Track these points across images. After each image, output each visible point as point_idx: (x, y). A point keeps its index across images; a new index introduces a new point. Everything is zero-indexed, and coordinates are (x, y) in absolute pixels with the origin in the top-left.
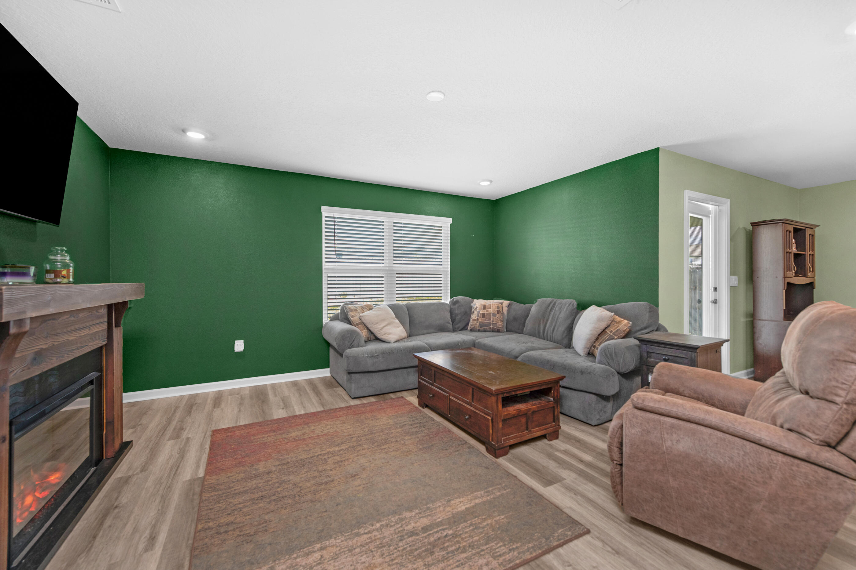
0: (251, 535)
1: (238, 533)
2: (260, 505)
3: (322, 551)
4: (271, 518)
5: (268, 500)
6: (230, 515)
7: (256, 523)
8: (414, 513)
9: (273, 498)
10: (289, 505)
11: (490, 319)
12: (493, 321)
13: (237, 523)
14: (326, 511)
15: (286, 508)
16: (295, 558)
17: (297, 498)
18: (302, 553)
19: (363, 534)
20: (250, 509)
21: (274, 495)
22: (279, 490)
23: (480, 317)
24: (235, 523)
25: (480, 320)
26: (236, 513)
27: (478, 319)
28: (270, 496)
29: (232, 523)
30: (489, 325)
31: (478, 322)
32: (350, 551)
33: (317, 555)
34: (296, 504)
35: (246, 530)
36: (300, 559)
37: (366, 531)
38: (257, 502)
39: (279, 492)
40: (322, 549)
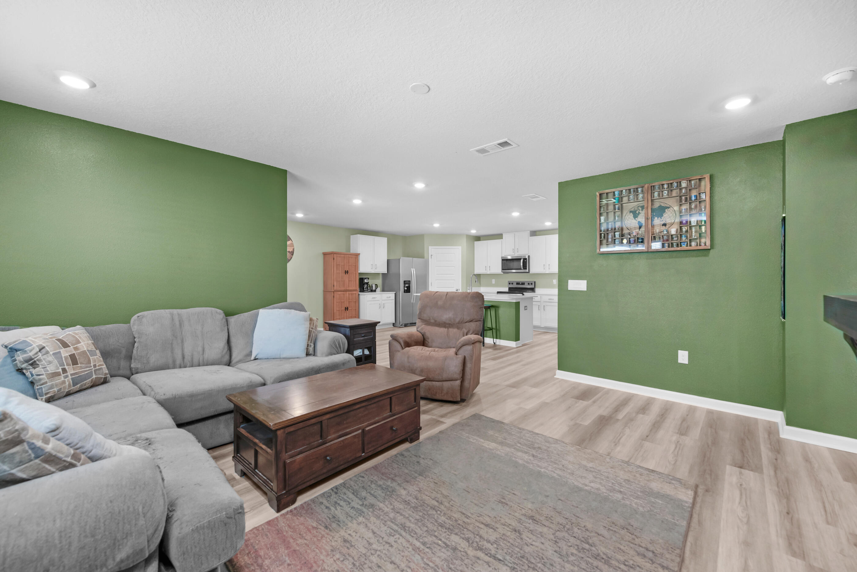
0: (627, 529)
1: (636, 539)
2: (603, 549)
3: (587, 484)
4: (603, 529)
5: (593, 548)
6: (638, 564)
7: (617, 535)
8: (517, 459)
9: (587, 546)
10: (579, 528)
11: (89, 362)
12: (95, 366)
13: (635, 550)
14: (559, 499)
15: (584, 527)
16: (606, 493)
17: (567, 526)
18: (600, 492)
19: (556, 473)
20: (616, 554)
21: (583, 549)
22: (575, 552)
23: (68, 365)
24: (637, 552)
25: (71, 370)
26: (631, 562)
27: (64, 371)
28: (588, 550)
29: (638, 554)
30: (89, 375)
31: (67, 377)
32: (573, 474)
33: (592, 485)
34: (573, 523)
35: (629, 536)
36: (603, 491)
37: (553, 473)
38: (604, 557)
39: (576, 547)
40: (586, 485)
